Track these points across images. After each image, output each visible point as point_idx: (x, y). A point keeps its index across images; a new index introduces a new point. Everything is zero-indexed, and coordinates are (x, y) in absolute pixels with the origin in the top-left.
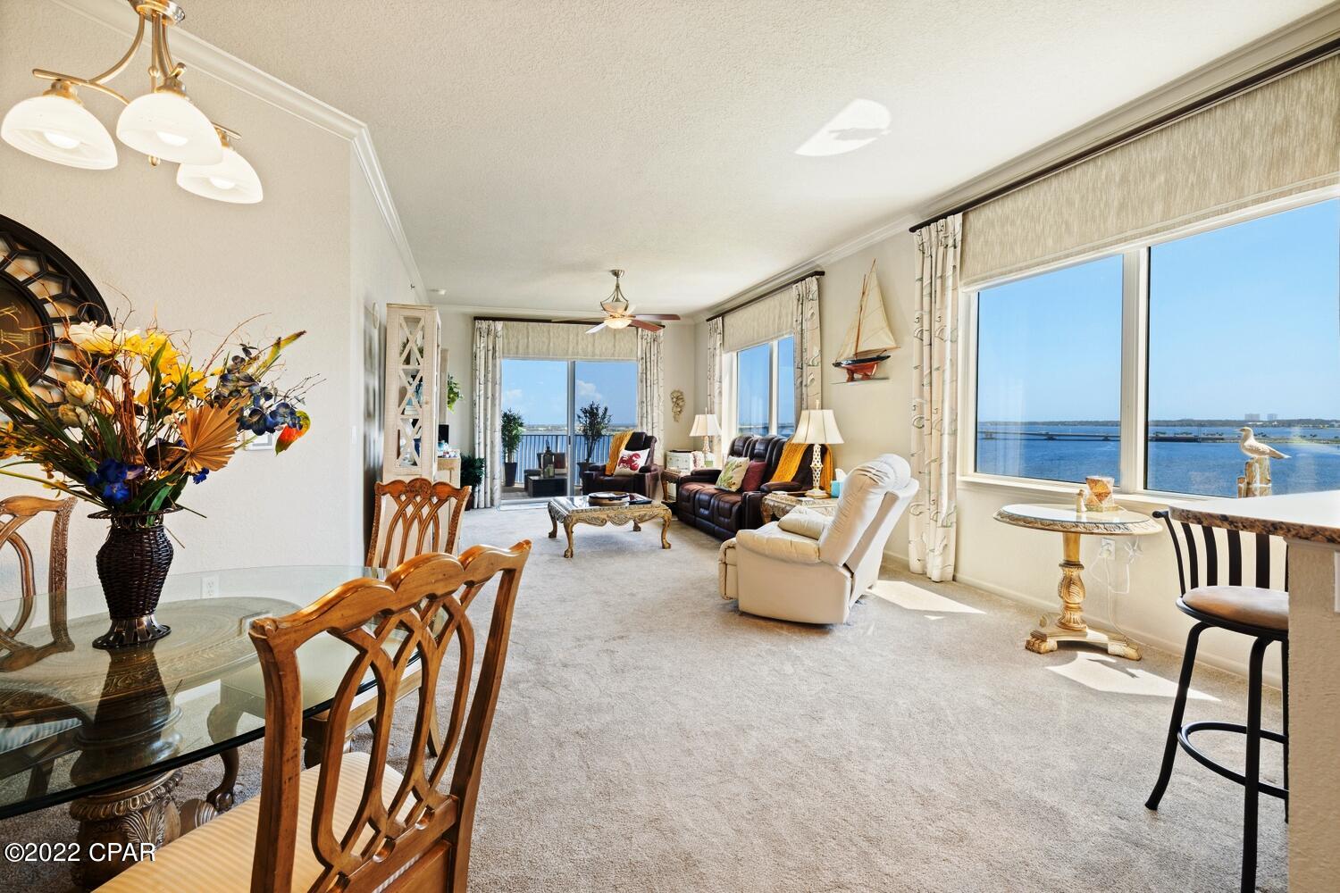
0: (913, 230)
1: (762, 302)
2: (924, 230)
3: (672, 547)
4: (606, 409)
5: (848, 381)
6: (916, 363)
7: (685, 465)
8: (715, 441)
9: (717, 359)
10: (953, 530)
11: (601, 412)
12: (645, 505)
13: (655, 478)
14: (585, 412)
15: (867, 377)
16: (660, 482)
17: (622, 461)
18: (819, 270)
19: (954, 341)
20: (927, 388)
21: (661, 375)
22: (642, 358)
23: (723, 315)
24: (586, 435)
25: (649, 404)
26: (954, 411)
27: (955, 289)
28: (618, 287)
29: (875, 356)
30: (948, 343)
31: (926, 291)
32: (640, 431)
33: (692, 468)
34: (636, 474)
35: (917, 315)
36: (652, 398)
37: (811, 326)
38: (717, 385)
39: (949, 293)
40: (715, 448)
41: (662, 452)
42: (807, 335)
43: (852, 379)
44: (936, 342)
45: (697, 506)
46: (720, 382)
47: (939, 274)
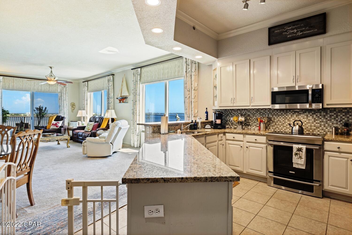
0: (132, 69)
1: (99, 80)
2: (134, 70)
3: (70, 147)
4: (46, 108)
5: (119, 103)
6: (132, 100)
7: (75, 125)
8: (85, 118)
9: (86, 94)
10: (139, 136)
11: (44, 109)
12: (62, 136)
13: (65, 130)
14: (37, 109)
15: (123, 102)
16: (67, 131)
17: (53, 124)
18: (113, 74)
19: (139, 95)
20: (134, 105)
21: (67, 98)
22: (60, 92)
23: (88, 81)
24: (37, 117)
25: (63, 106)
26: (139, 110)
27: (139, 84)
28: (51, 72)
29: (124, 97)
30: (138, 96)
31: (134, 84)
32: (59, 115)
33: (78, 126)
34: (58, 128)
35: (132, 89)
36: (64, 105)
37: (111, 88)
38: (86, 102)
39: (138, 85)
40: (85, 120)
41: (67, 122)
42: (110, 90)
43: (120, 102)
44: (136, 95)
45: (79, 136)
46: (87, 101)
47: (136, 81)
